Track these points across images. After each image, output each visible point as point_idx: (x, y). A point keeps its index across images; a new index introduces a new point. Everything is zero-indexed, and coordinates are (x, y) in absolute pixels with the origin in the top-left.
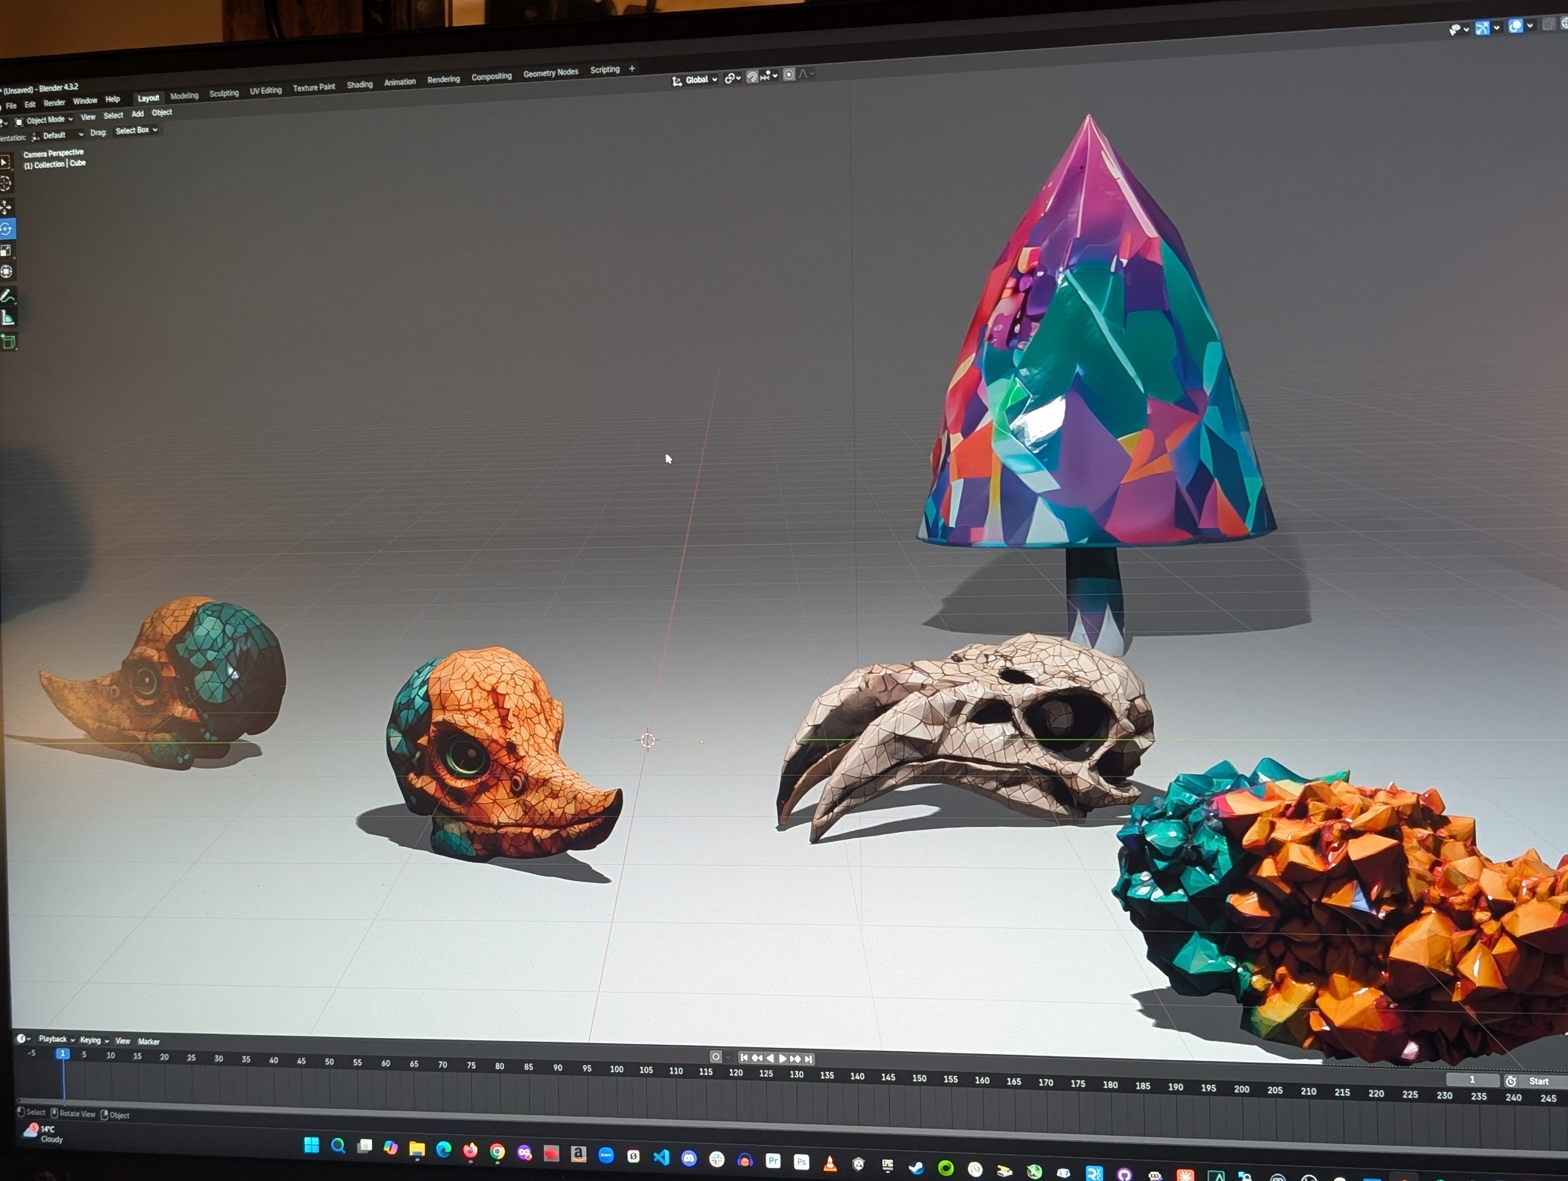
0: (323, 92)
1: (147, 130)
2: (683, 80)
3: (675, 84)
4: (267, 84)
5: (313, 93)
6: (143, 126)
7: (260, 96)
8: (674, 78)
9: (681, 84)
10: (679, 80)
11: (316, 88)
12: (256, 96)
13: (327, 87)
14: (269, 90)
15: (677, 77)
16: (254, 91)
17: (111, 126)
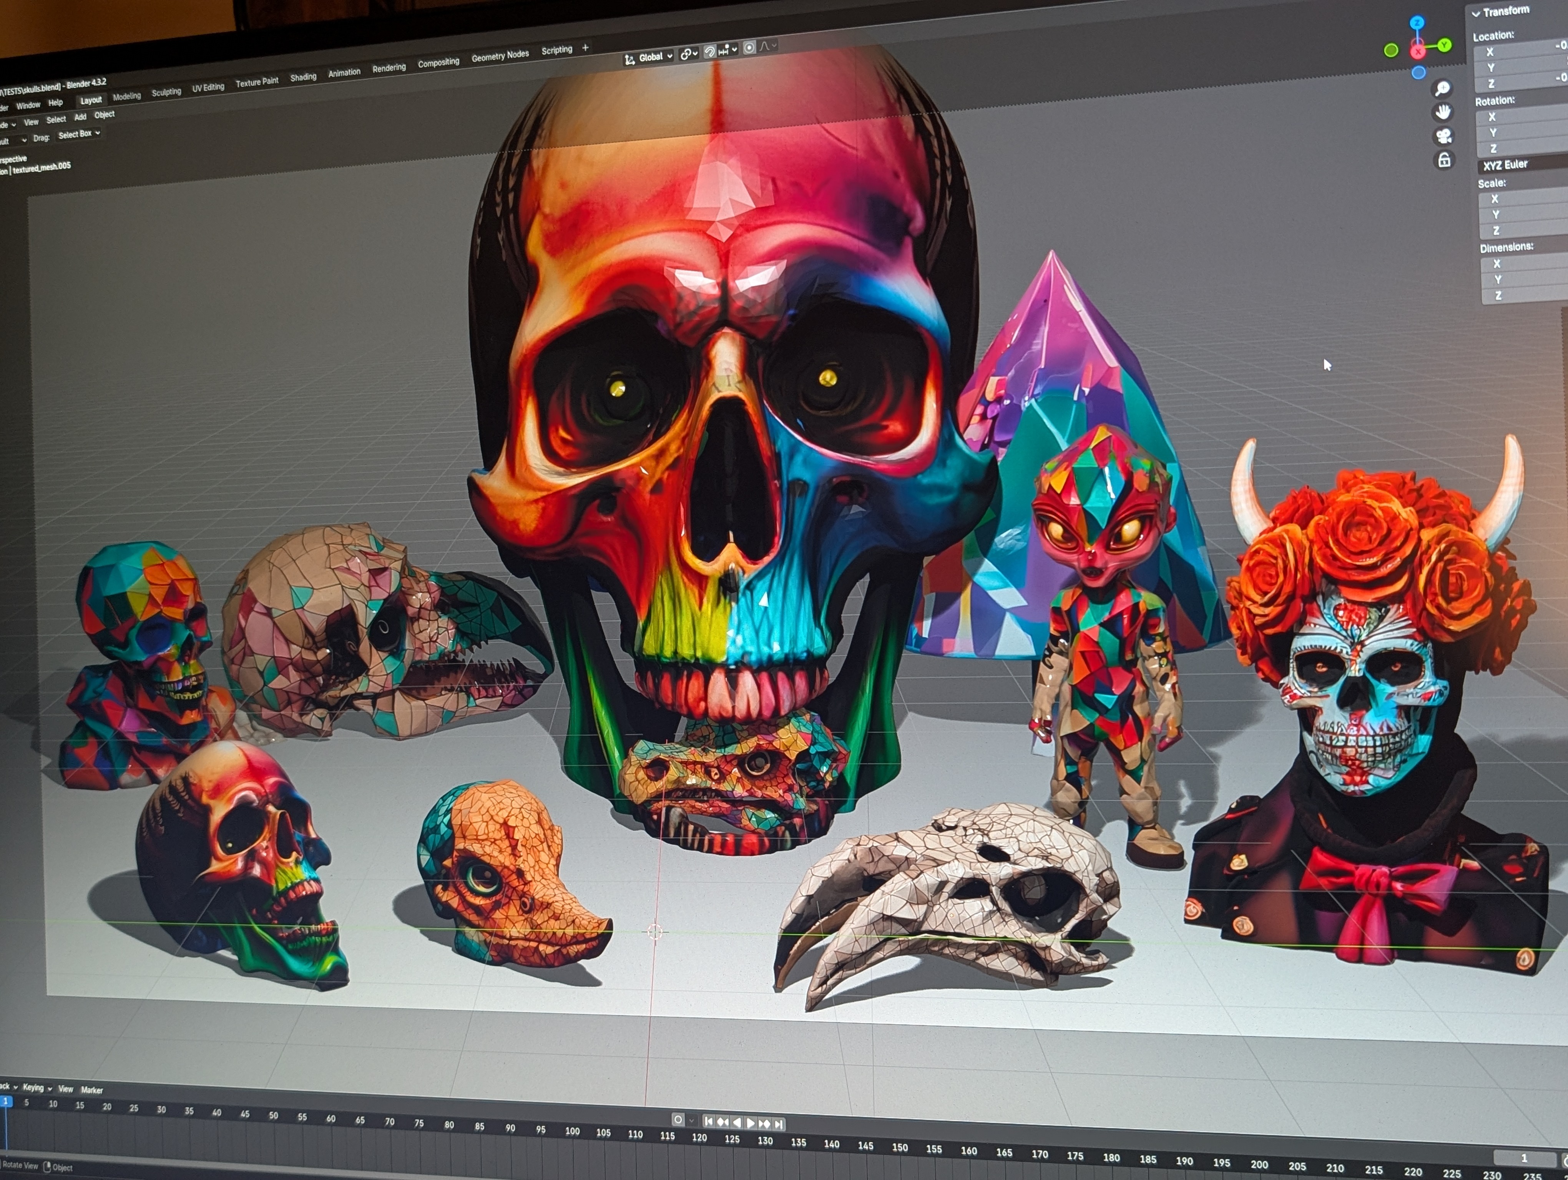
0: (266, 86)
1: (89, 133)
2: (636, 59)
3: (627, 63)
4: (209, 81)
5: (257, 87)
6: (85, 130)
7: (202, 93)
8: (627, 57)
9: (634, 63)
10: (632, 58)
11: (259, 82)
12: (198, 94)
13: (270, 81)
14: (211, 87)
15: (630, 55)
16: (197, 88)
17: (52, 130)
